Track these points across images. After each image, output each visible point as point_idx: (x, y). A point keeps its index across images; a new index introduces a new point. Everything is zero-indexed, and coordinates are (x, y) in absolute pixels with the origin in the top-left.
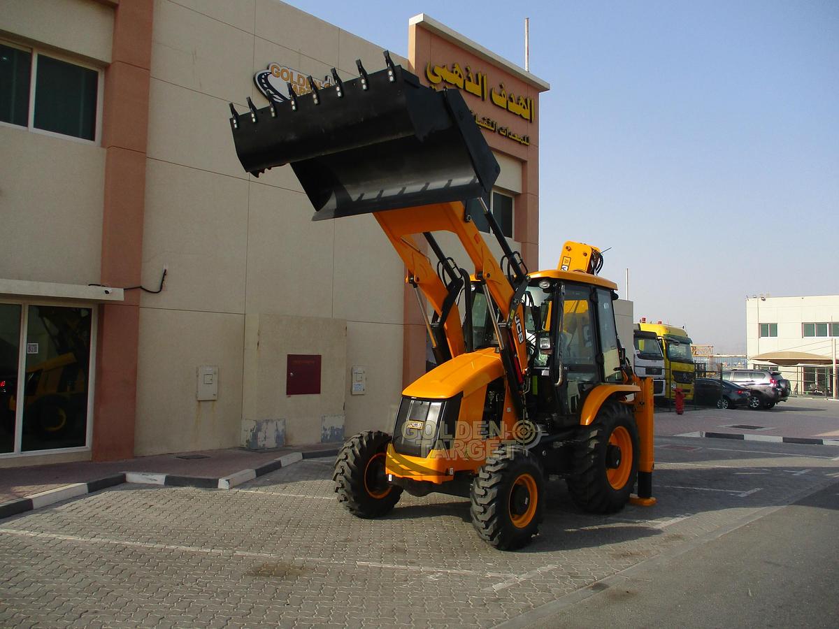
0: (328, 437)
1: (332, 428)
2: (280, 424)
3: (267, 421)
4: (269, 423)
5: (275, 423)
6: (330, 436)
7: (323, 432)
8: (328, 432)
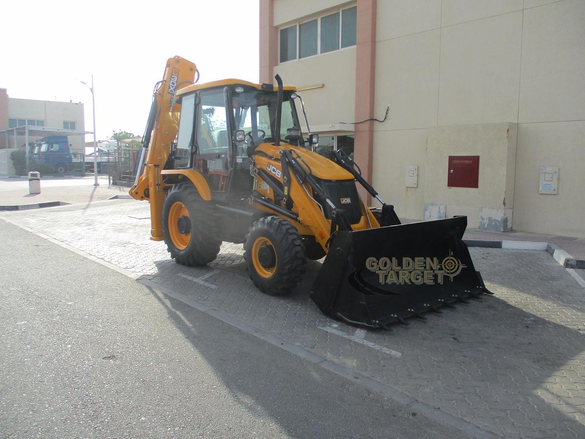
0: (486, 226)
1: (490, 218)
2: (442, 207)
3: (432, 205)
4: (434, 206)
5: (438, 206)
6: (488, 225)
7: (480, 220)
8: (486, 221)
